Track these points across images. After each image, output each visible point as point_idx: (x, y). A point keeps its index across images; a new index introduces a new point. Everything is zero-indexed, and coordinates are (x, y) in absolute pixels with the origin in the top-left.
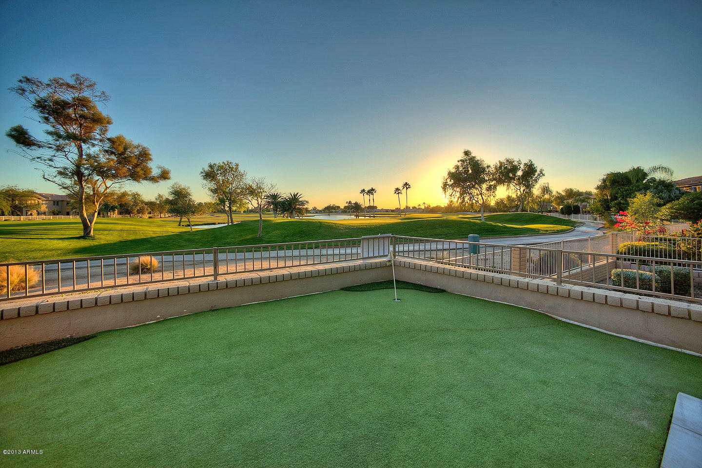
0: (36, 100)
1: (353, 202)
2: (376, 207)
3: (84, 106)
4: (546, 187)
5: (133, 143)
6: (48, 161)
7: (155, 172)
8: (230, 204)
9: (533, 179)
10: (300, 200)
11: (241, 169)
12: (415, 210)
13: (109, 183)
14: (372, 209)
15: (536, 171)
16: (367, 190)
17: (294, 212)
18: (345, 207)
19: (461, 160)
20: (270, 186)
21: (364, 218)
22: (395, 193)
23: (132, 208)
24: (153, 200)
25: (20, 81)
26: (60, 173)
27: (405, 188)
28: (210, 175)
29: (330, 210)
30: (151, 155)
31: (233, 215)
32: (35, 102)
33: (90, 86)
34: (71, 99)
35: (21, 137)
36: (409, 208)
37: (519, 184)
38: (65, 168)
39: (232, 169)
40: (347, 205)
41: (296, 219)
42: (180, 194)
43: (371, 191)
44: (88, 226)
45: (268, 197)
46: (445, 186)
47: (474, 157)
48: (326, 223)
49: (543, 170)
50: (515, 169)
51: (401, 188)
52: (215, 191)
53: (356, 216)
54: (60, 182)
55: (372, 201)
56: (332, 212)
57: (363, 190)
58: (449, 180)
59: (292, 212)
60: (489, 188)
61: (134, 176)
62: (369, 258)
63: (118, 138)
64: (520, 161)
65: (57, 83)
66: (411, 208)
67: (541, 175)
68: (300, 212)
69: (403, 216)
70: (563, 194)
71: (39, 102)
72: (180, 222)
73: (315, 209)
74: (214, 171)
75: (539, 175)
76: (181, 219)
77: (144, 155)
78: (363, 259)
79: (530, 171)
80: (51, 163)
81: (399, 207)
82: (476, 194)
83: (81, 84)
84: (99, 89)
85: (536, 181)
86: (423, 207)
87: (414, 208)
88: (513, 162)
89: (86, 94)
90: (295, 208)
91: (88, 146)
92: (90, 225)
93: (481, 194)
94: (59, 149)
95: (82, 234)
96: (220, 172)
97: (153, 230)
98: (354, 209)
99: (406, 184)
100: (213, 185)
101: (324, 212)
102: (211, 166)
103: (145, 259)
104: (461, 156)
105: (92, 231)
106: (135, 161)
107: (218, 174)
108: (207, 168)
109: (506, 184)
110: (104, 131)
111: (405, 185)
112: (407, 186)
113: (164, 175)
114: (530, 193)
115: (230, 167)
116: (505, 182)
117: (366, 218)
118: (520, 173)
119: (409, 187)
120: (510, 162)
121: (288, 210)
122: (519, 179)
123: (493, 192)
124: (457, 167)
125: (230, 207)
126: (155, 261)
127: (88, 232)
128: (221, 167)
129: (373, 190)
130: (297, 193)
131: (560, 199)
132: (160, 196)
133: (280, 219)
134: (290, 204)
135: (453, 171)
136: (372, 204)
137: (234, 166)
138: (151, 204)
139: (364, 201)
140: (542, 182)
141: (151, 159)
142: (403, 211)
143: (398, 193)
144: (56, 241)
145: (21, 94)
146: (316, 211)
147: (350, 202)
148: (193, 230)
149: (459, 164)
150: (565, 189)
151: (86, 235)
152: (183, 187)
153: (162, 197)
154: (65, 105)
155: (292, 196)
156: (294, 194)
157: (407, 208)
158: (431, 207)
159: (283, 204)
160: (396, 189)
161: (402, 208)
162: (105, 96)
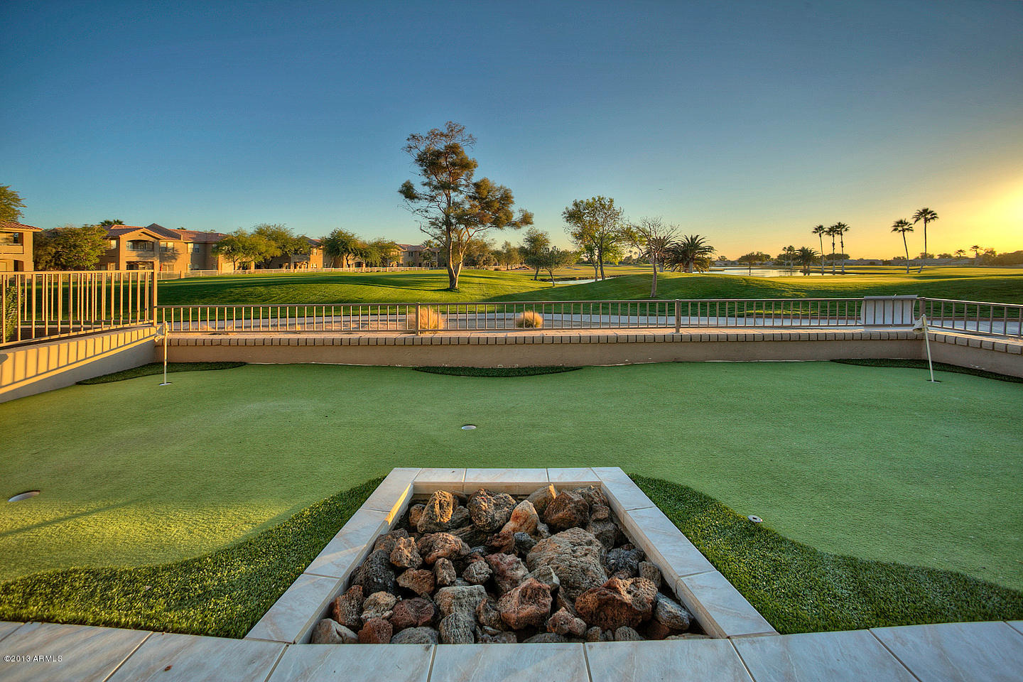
0: (417, 154)
1: (797, 248)
2: (846, 256)
3: (454, 153)
5: (495, 185)
6: (424, 213)
7: (516, 217)
8: (600, 252)
10: (702, 245)
11: (616, 206)
12: (949, 260)
13: (471, 231)
14: (838, 261)
16: (827, 226)
17: (691, 264)
18: (780, 256)
20: (669, 229)
21: (821, 274)
22: (895, 230)
23: (478, 258)
24: (500, 248)
25: (408, 139)
26: (433, 224)
27: (923, 219)
28: (574, 216)
29: (751, 260)
30: (513, 198)
31: (604, 268)
32: (417, 156)
33: (460, 131)
34: (443, 147)
35: (408, 192)
36: (932, 256)
38: (437, 219)
39: (603, 206)
40: (784, 253)
41: (695, 274)
42: (536, 241)
43: (837, 229)
44: (454, 278)
48: (757, 281)
51: (912, 221)
52: (579, 236)
53: (806, 272)
54: (433, 233)
55: (838, 245)
56: (755, 264)
57: (820, 228)
59: (688, 264)
61: (497, 223)
62: (874, 326)
63: (483, 181)
65: (434, 135)
66: (936, 257)
68: (703, 263)
69: (916, 273)
71: (419, 156)
72: (536, 275)
73: (724, 260)
74: (579, 211)
76: (537, 272)
77: (506, 198)
78: (865, 326)
80: (426, 214)
81: (902, 254)
83: (452, 131)
84: (467, 132)
86: (972, 255)
87: (945, 256)
89: (457, 140)
90: (693, 259)
91: (456, 193)
94: (432, 199)
95: (448, 286)
96: (587, 211)
97: (511, 284)
98: (804, 259)
99: (925, 212)
100: (577, 229)
101: (740, 264)
102: (576, 204)
103: (529, 315)
105: (457, 284)
106: (497, 205)
107: (585, 213)
108: (571, 207)
110: (469, 177)
111: (921, 214)
112: (928, 216)
113: (526, 220)
115: (601, 204)
117: (825, 275)
119: (933, 218)
121: (681, 261)
125: (600, 257)
126: (538, 318)
127: (453, 284)
128: (589, 205)
129: (840, 226)
130: (698, 236)
132: (507, 244)
133: (672, 274)
134: (685, 252)
136: (838, 251)
137: (607, 203)
138: (497, 253)
139: (823, 246)
141: (512, 202)
142: (915, 262)
143: (903, 230)
144: (429, 292)
145: (408, 152)
146: (724, 262)
147: (791, 248)
148: (556, 286)
151: (452, 289)
152: (540, 232)
153: (509, 245)
154: (438, 154)
155: (688, 241)
156: (691, 238)
157: (925, 256)
158: (997, 254)
159: (674, 251)
160: (898, 223)
161: (911, 257)
162: (472, 139)
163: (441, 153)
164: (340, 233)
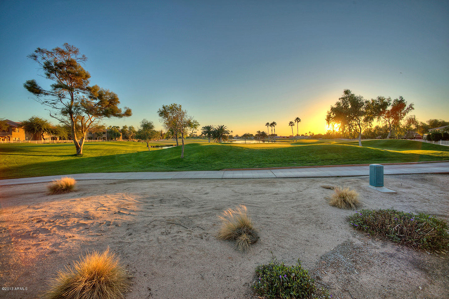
0: (44, 63)
1: (261, 131)
2: (276, 135)
3: (72, 65)
4: (413, 119)
6: (52, 104)
7: (122, 111)
9: (402, 112)
10: (225, 130)
11: (183, 109)
12: (303, 137)
14: (274, 137)
15: (405, 106)
16: (270, 123)
17: (221, 138)
18: (256, 135)
19: (342, 98)
21: (268, 142)
22: (290, 125)
25: (36, 51)
27: (297, 121)
28: (163, 113)
29: (247, 137)
30: (119, 99)
32: (44, 64)
33: (76, 52)
35: (33, 88)
36: (299, 135)
37: (388, 117)
38: (63, 109)
39: (177, 109)
40: (257, 133)
42: (147, 126)
43: (273, 124)
45: (204, 128)
46: (329, 119)
47: (353, 95)
49: (413, 105)
50: (385, 105)
51: (294, 122)
53: (264, 141)
54: (60, 118)
57: (268, 123)
58: (332, 114)
59: (220, 138)
60: (366, 120)
61: (107, 114)
64: (390, 98)
66: (301, 136)
67: (411, 108)
68: (225, 138)
69: (295, 142)
70: (428, 124)
71: (46, 64)
73: (237, 136)
74: (166, 111)
75: (408, 109)
77: (114, 100)
79: (400, 105)
80: (54, 105)
81: (292, 134)
82: (354, 124)
83: (69, 50)
84: (81, 53)
85: (404, 114)
86: (309, 135)
87: (302, 135)
88: (384, 99)
89: (73, 57)
90: (222, 136)
92: (80, 147)
93: (359, 125)
95: (75, 153)
96: (170, 111)
98: (262, 136)
99: (298, 119)
100: (166, 120)
101: (243, 138)
102: (164, 107)
104: (342, 95)
105: (82, 151)
109: (377, 117)
111: (296, 119)
112: (298, 120)
113: (127, 113)
114: (396, 124)
115: (175, 108)
116: (376, 115)
117: (269, 142)
118: (389, 108)
119: (300, 121)
120: (381, 99)
121: (217, 137)
122: (389, 112)
123: (370, 123)
124: (338, 104)
127: (79, 151)
128: (170, 108)
129: (274, 123)
130: (223, 126)
131: (425, 128)
133: (213, 142)
134: (218, 133)
135: (335, 106)
136: (273, 133)
137: (178, 107)
139: (269, 131)
140: (409, 115)
141: (119, 102)
142: (295, 138)
143: (292, 125)
144: (56, 158)
145: (35, 60)
146: (238, 138)
147: (259, 132)
148: (151, 150)
149: (340, 101)
150: (429, 120)
151: (78, 153)
154: (61, 65)
155: (220, 127)
156: (221, 126)
157: (298, 135)
158: (314, 135)
159: (214, 132)
160: (290, 122)
161: (294, 136)
162: (84, 58)
163: (64, 65)
164: (37, 119)
